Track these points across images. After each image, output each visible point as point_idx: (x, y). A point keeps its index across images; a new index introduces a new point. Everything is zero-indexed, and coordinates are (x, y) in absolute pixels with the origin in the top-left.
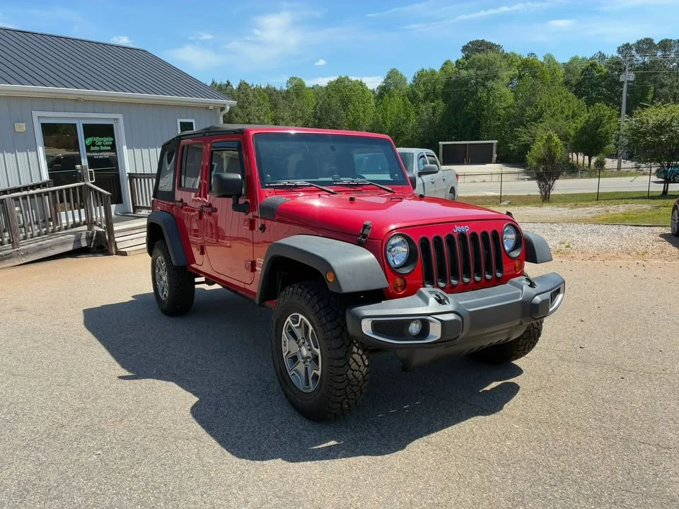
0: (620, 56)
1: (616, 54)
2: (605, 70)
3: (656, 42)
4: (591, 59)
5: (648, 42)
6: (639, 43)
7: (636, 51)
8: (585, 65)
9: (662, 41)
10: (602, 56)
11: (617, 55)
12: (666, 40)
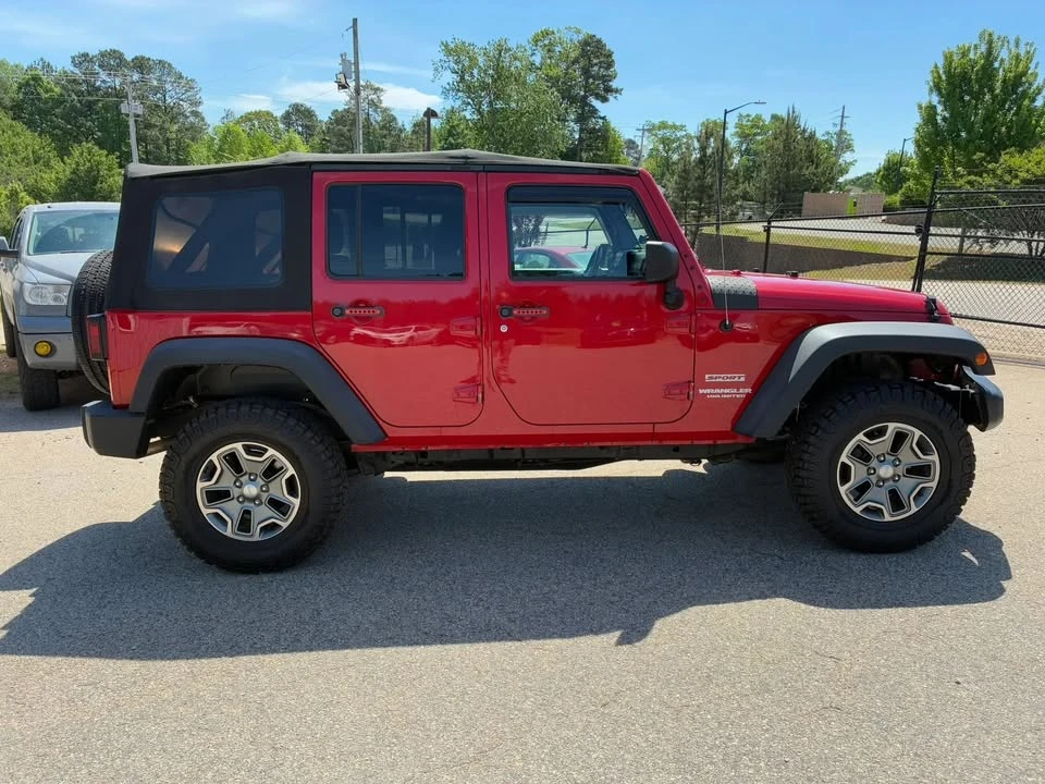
0: (77, 71)
1: (70, 67)
2: (57, 90)
3: (129, 57)
4: (31, 68)
5: (116, 55)
6: (103, 54)
7: (99, 66)
8: (21, 78)
9: (136, 58)
10: (47, 67)
11: (72, 68)
12: (143, 58)
